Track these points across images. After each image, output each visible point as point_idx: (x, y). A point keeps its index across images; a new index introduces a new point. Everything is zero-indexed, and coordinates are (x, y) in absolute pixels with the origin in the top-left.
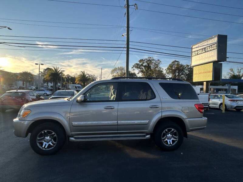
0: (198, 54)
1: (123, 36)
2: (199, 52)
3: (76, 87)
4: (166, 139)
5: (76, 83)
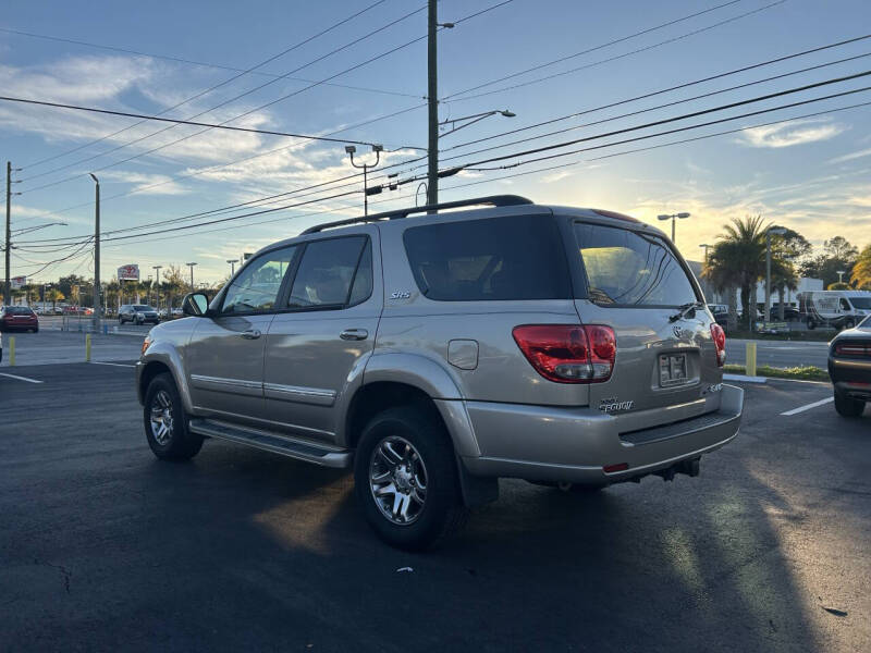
3: (843, 301)
4: (391, 489)
5: (856, 282)
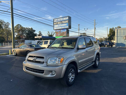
0: (57, 24)
1: (1, 2)
2: (58, 23)
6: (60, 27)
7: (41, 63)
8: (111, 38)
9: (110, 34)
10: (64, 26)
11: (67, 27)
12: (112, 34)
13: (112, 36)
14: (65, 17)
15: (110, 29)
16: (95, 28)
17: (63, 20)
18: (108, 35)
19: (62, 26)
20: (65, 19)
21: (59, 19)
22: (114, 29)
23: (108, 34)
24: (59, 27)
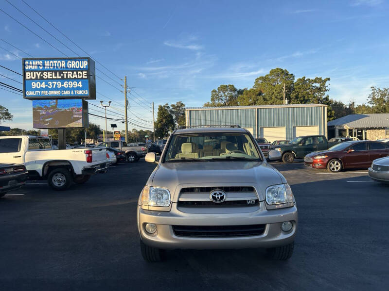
0: (42, 78)
2: (47, 75)
6: (52, 89)
7: (250, 205)
8: (164, 133)
9: (160, 121)
10: (73, 89)
11: (86, 92)
12: (164, 121)
13: (164, 125)
14: (75, 59)
15: (161, 109)
16: (127, 102)
17: (67, 69)
18: (155, 123)
19: (63, 89)
20: (73, 64)
21: (47, 63)
22: (168, 107)
23: (156, 120)
24: (47, 89)
